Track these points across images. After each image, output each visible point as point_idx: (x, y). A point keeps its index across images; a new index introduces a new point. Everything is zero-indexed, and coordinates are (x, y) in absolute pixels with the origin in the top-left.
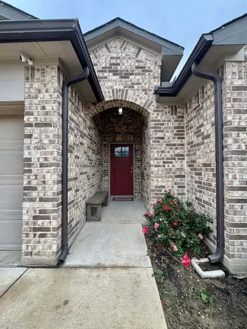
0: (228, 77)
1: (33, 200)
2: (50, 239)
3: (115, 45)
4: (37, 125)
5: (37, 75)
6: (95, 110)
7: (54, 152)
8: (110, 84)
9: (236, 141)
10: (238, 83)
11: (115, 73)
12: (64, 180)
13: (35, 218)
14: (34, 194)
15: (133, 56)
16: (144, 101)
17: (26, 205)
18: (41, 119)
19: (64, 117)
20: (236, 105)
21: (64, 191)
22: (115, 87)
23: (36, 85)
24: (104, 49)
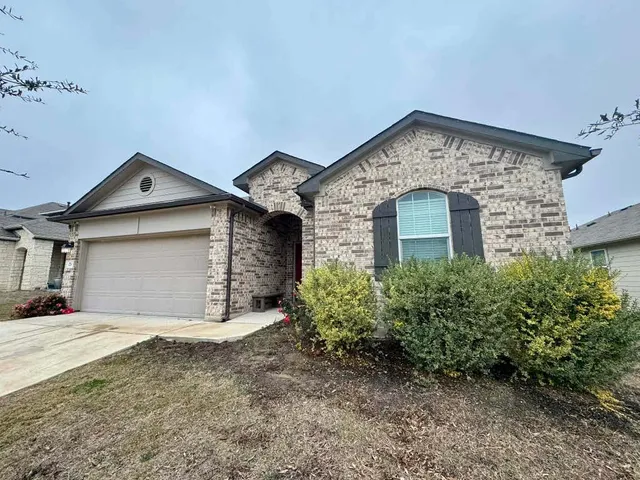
0: (316, 206)
1: (212, 283)
2: (219, 306)
3: (277, 168)
4: (217, 241)
5: (217, 213)
6: (262, 220)
7: (223, 255)
8: (272, 199)
9: (320, 245)
10: (321, 209)
11: (277, 190)
12: (229, 272)
13: (213, 294)
14: (213, 280)
15: (290, 174)
16: (297, 210)
17: (209, 286)
18: (218, 237)
19: (231, 235)
20: (321, 223)
21: (229, 281)
22: (276, 201)
23: (217, 218)
24: (270, 172)
